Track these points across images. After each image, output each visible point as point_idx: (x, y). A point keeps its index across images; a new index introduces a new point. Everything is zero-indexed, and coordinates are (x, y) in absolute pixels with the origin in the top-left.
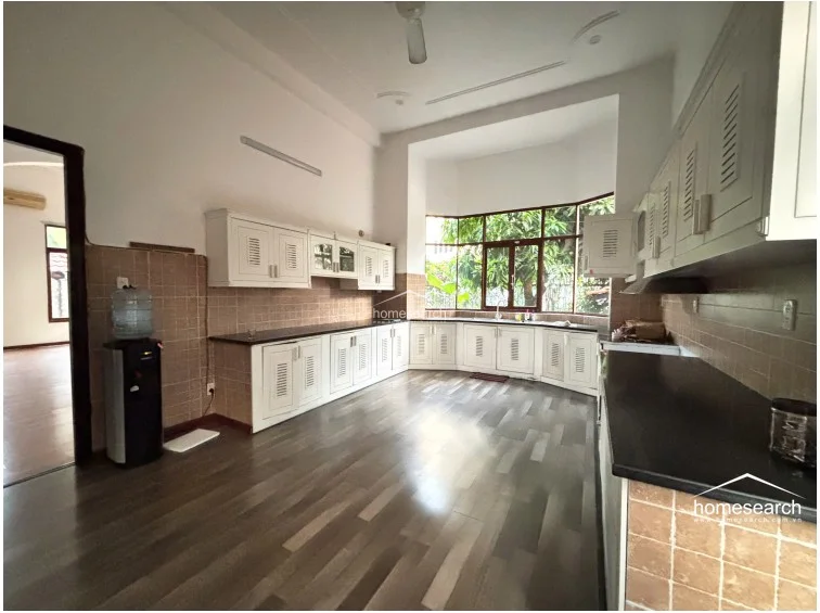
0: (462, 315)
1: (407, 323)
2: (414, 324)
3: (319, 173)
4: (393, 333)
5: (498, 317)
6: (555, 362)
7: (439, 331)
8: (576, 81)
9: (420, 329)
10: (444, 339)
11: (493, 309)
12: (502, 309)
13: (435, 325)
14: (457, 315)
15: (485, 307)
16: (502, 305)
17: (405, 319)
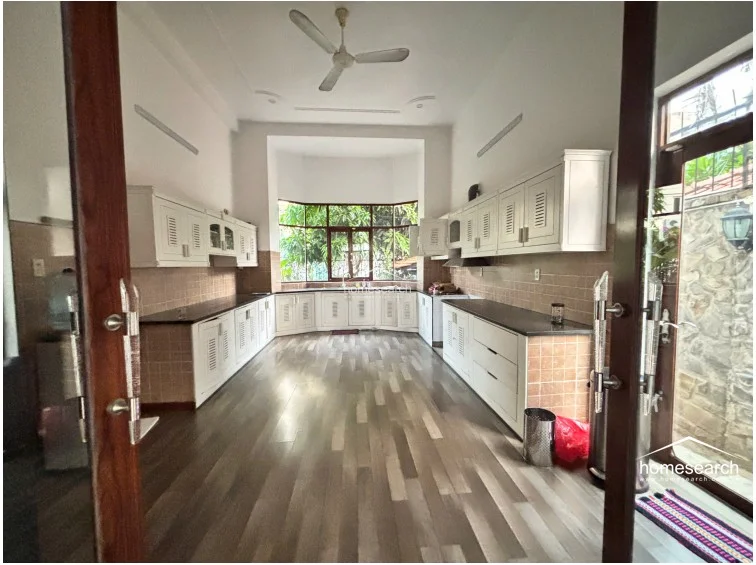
0: (312, 287)
1: (273, 296)
2: (278, 296)
3: (196, 151)
4: (267, 305)
5: (344, 285)
6: (390, 314)
7: (301, 300)
8: (406, 124)
9: (284, 300)
10: (306, 306)
11: (339, 280)
12: (346, 279)
13: (298, 296)
14: (308, 286)
15: (331, 279)
16: (346, 276)
17: (271, 294)
